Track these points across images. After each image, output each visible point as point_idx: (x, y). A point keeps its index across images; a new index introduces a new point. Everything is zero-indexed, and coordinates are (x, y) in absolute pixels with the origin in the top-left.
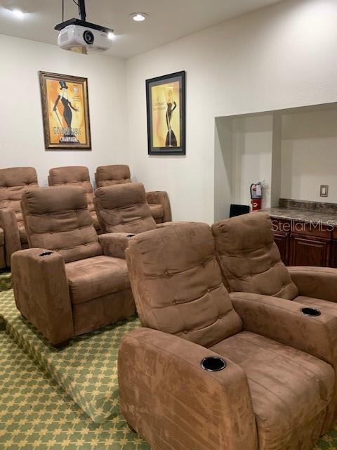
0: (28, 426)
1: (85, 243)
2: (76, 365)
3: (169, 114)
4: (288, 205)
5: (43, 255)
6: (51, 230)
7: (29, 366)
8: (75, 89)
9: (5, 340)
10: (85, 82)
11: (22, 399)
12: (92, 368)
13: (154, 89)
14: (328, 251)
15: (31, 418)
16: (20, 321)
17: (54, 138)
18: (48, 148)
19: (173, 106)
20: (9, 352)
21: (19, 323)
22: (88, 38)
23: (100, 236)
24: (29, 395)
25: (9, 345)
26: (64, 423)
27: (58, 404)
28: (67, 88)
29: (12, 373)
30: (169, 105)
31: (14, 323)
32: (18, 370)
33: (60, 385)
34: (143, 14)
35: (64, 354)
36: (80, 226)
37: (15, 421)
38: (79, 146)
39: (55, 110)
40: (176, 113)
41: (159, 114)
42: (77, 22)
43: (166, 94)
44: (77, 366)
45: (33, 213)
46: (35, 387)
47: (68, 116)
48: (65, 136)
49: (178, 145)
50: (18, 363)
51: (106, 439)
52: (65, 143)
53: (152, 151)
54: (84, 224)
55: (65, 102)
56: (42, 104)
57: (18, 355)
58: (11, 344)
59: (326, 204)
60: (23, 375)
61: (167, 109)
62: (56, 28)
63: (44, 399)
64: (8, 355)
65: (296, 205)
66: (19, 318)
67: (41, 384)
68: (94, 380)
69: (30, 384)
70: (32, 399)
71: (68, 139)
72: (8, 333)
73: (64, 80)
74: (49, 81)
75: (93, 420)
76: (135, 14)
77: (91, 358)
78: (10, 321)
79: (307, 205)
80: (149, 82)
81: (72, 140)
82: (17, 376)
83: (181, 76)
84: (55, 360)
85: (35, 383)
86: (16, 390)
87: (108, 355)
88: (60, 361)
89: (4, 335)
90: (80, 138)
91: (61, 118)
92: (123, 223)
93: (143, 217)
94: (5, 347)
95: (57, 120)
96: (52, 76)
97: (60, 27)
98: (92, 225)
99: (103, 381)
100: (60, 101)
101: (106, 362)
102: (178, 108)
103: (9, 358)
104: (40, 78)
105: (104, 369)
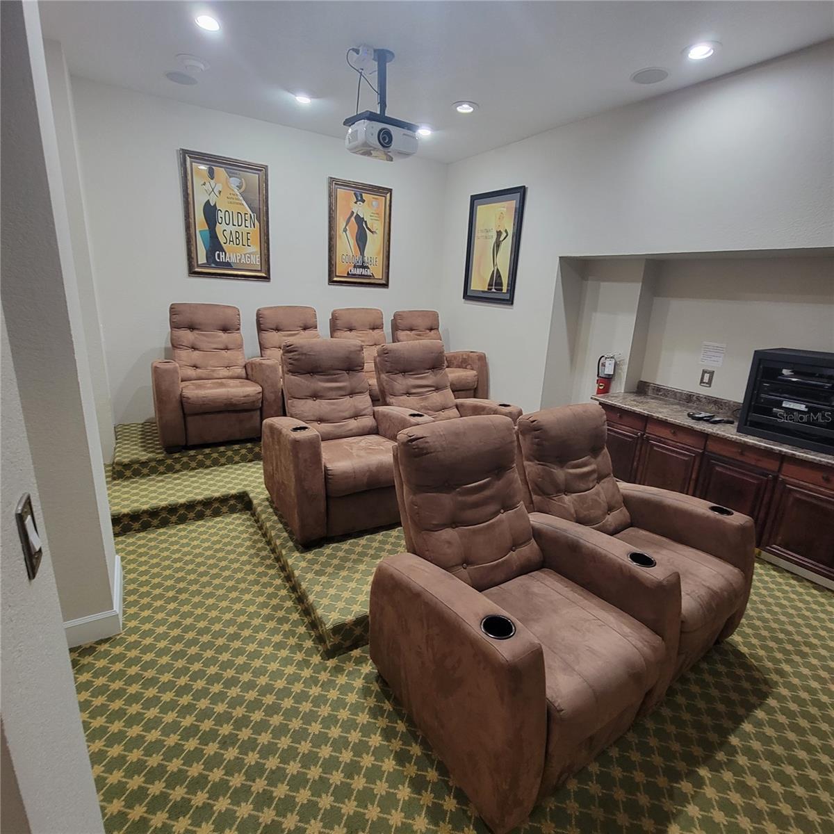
0: (251, 639)
1: (356, 416)
2: (320, 573)
3: (498, 245)
4: (650, 392)
5: (296, 429)
6: (315, 396)
7: (268, 562)
8: (374, 203)
9: (248, 523)
10: (388, 195)
11: (252, 602)
12: (338, 582)
13: (481, 209)
14: (696, 467)
15: (257, 629)
16: (267, 503)
17: (341, 269)
18: (331, 282)
19: (504, 234)
20: (250, 539)
21: (266, 506)
22: (384, 139)
23: (376, 408)
24: (261, 599)
25: (252, 530)
26: (294, 644)
27: (291, 617)
28: (363, 201)
29: (248, 567)
30: (499, 233)
31: (260, 505)
32: (255, 565)
33: (300, 594)
34: (471, 103)
35: (309, 556)
36: (352, 393)
37: (239, 629)
38: (372, 281)
39: (345, 230)
40: (507, 245)
41: (483, 245)
42: (371, 117)
43: (496, 217)
44: (321, 576)
45: (293, 372)
46: (270, 590)
47: (361, 240)
48: (355, 267)
49: (505, 289)
50: (257, 555)
51: (340, 676)
52: (354, 276)
53: (468, 295)
54: (357, 391)
55: (360, 220)
56: (330, 222)
57: (260, 545)
58: (255, 529)
59: (707, 398)
60: (260, 573)
61: (494, 240)
62: (345, 124)
63: (277, 608)
64: (248, 543)
65: (662, 393)
66: (267, 499)
67: (278, 588)
68: (337, 598)
69: (265, 585)
70: (264, 605)
71: (359, 271)
72: (253, 515)
73: (361, 190)
74: (341, 192)
75: (329, 648)
76: (460, 103)
77: (339, 568)
78: (255, 502)
79: (678, 395)
80: (475, 199)
81: (364, 272)
82: (253, 572)
83: (521, 192)
84: (298, 562)
85: (271, 585)
86: (247, 591)
87: (362, 567)
88: (303, 564)
89: (248, 516)
90: (376, 271)
91: (353, 242)
92: (408, 394)
93: (437, 388)
94: (247, 532)
95: (347, 244)
96: (346, 184)
97: (350, 122)
98: (368, 393)
99: (347, 601)
100: (353, 219)
101: (358, 576)
102: (509, 240)
103: (248, 548)
104: (330, 187)
105: (352, 585)
